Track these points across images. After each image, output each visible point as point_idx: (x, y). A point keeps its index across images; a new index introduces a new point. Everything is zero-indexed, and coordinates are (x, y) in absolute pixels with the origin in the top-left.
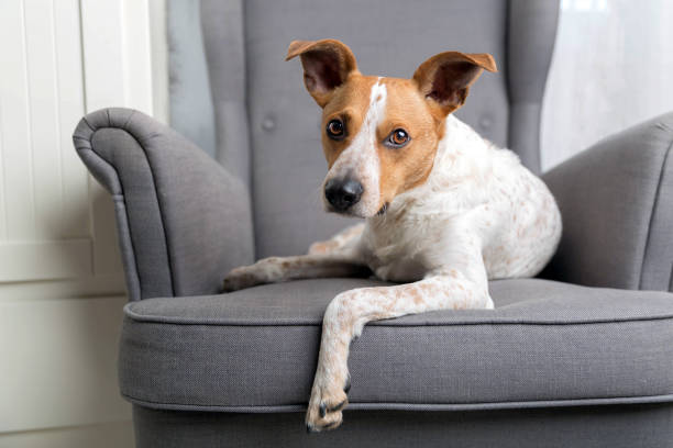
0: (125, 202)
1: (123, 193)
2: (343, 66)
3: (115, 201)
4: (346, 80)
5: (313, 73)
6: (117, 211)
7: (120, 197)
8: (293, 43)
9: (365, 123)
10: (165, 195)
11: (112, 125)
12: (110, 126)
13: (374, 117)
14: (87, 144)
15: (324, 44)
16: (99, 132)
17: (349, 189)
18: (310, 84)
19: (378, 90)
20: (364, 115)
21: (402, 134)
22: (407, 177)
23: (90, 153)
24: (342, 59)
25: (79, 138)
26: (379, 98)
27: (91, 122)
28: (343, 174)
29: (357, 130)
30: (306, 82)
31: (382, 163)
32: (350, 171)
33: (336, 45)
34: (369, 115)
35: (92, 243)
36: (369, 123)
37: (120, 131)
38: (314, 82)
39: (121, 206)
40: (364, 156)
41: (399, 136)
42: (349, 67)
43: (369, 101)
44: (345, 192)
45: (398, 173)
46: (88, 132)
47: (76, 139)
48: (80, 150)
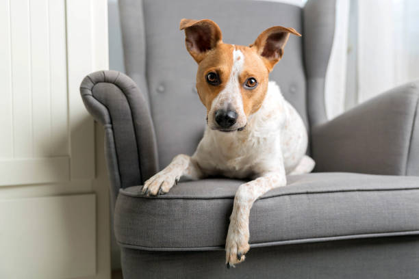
0: (112, 128)
1: (111, 123)
2: (213, 37)
3: (106, 128)
4: (215, 46)
5: (192, 39)
6: (108, 134)
7: (109, 125)
8: (183, 20)
9: (232, 73)
10: (139, 123)
11: (106, 80)
12: (105, 82)
13: (237, 70)
14: (90, 92)
15: (204, 22)
16: (97, 85)
17: (231, 115)
18: (190, 46)
19: (237, 53)
20: (230, 69)
21: (253, 81)
22: (254, 106)
23: (91, 99)
24: (213, 32)
25: (85, 88)
26: (239, 59)
27: (93, 78)
28: (225, 106)
29: (227, 79)
30: (187, 45)
31: (243, 99)
32: (229, 105)
33: (211, 23)
34: (233, 69)
35: (69, 159)
36: (234, 74)
37: (111, 85)
38: (192, 45)
39: (110, 131)
40: (235, 95)
41: (251, 83)
42: (217, 38)
43: (232, 60)
44: (229, 118)
45: (250, 104)
46: (91, 85)
47: (82, 89)
48: (84, 96)
